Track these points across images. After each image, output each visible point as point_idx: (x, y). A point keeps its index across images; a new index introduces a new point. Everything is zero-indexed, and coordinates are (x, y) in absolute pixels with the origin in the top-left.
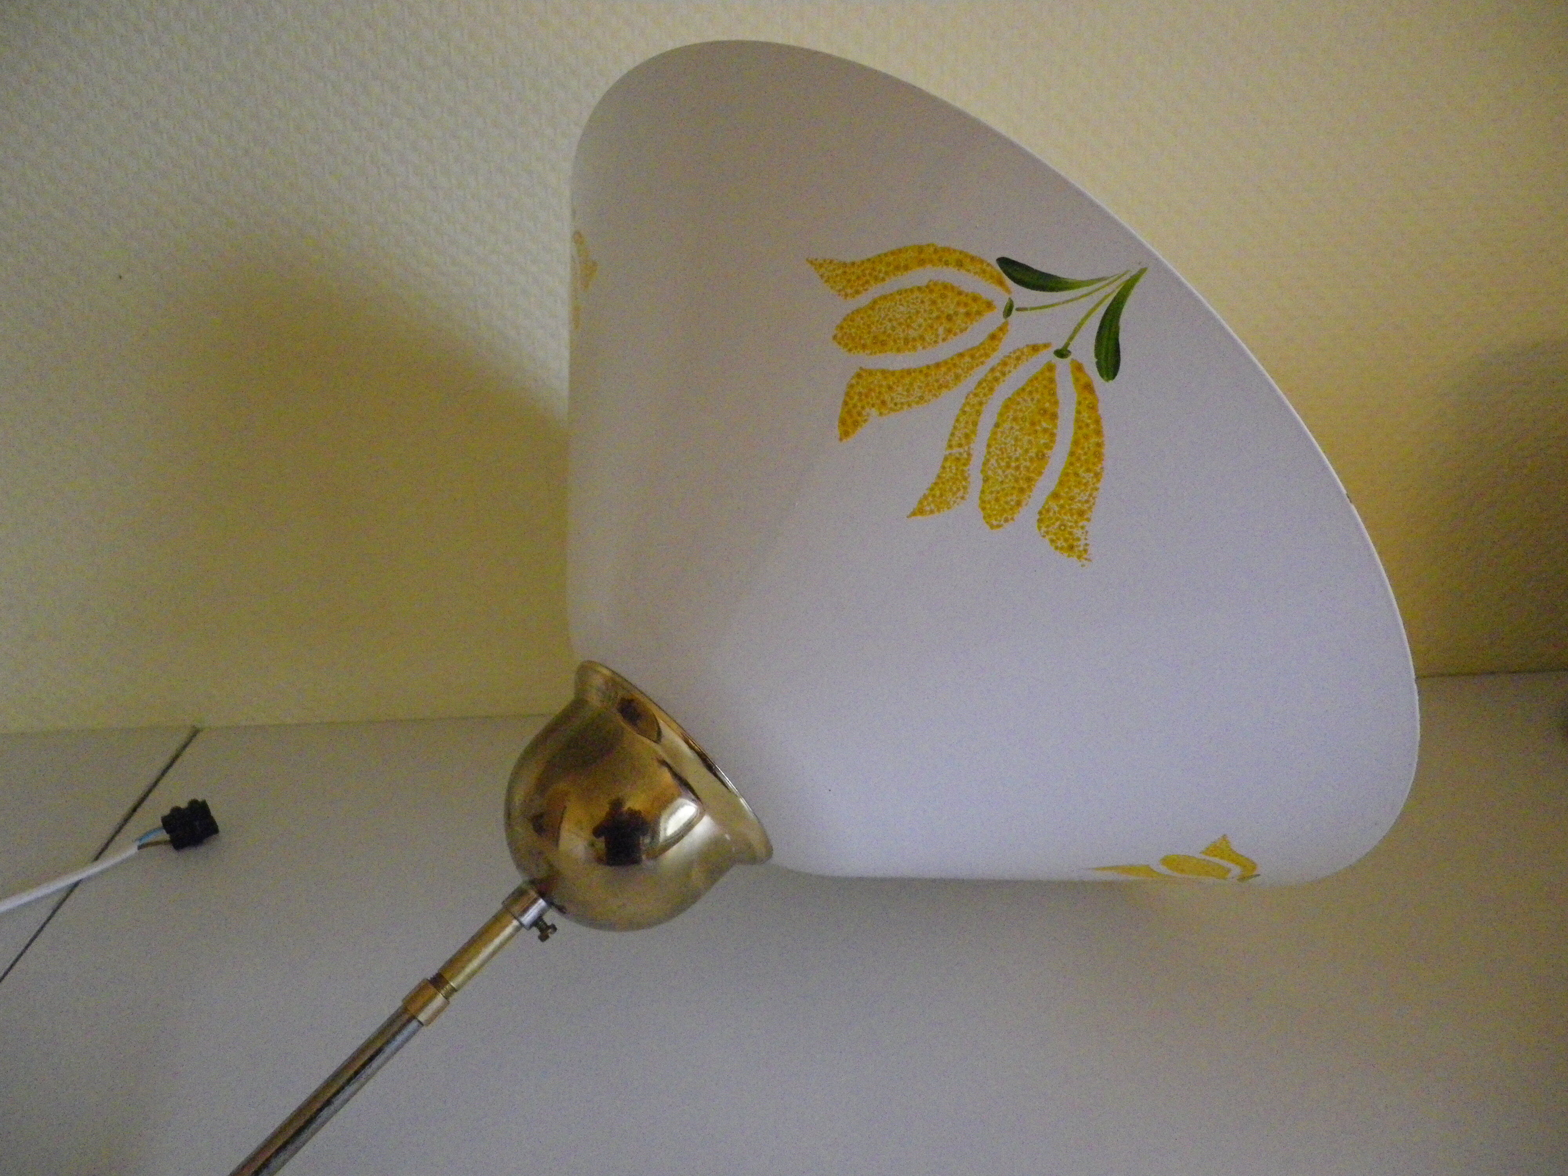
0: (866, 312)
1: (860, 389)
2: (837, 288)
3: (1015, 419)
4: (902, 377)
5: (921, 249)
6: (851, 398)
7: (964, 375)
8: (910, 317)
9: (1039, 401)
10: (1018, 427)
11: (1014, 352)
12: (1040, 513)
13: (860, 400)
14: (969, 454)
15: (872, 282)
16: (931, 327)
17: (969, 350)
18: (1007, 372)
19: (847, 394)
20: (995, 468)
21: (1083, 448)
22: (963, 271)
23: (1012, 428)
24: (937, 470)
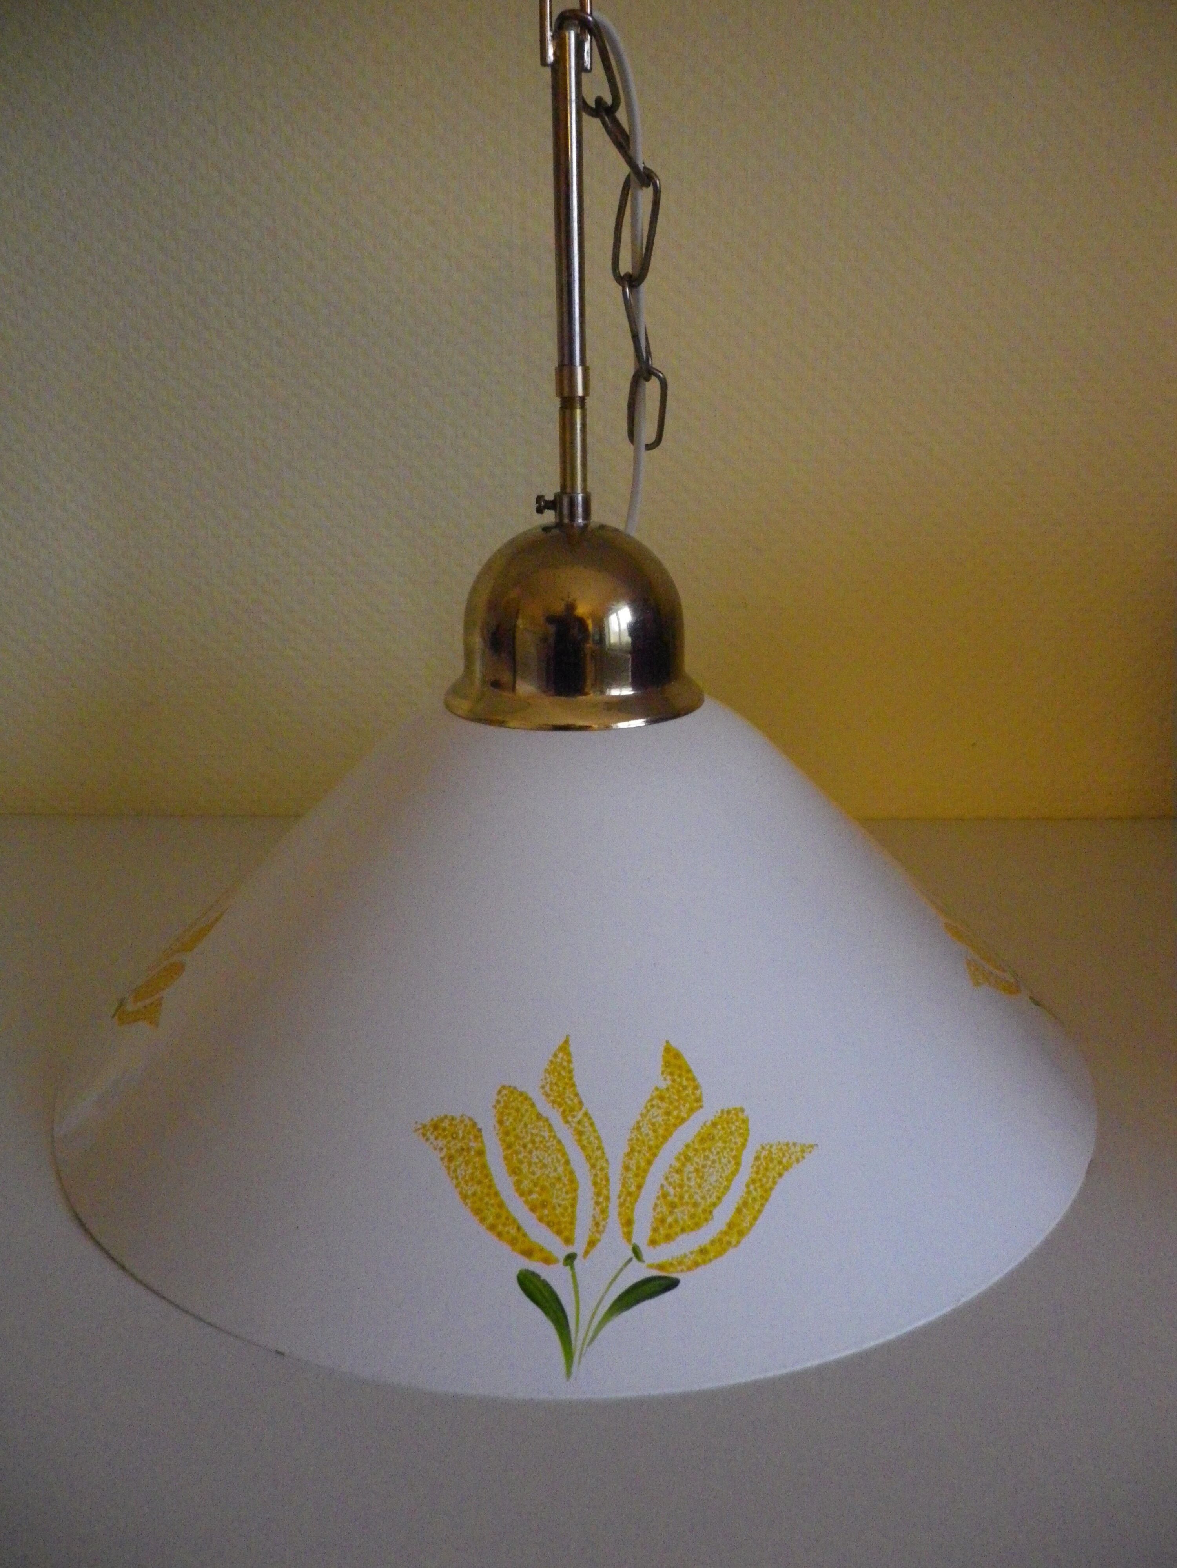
0: (737, 1149)
1: (689, 1091)
2: (774, 1147)
3: (559, 1179)
4: (666, 1130)
5: (741, 1234)
6: (687, 1079)
7: (625, 1175)
8: (702, 1178)
9: (554, 1208)
10: (552, 1175)
11: (604, 1227)
12: (480, 1130)
13: (680, 1084)
14: (567, 1122)
15: (754, 1176)
16: (681, 1186)
17: (638, 1197)
18: (596, 1207)
19: (694, 1079)
20: (541, 1130)
21: (493, 1205)
22: (696, 1248)
23: (555, 1170)
24: (581, 1090)
